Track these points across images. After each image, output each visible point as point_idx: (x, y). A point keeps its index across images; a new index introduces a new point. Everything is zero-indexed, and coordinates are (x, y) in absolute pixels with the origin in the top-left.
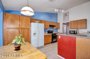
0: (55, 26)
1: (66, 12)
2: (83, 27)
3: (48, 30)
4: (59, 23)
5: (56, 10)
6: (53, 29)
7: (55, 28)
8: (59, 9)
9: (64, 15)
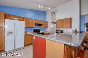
0: (42, 25)
1: (53, 10)
2: (68, 26)
3: (34, 29)
4: (48, 22)
5: (40, 7)
6: (40, 27)
7: (42, 27)
8: (44, 5)
9: (52, 13)
